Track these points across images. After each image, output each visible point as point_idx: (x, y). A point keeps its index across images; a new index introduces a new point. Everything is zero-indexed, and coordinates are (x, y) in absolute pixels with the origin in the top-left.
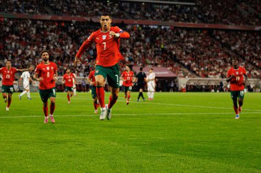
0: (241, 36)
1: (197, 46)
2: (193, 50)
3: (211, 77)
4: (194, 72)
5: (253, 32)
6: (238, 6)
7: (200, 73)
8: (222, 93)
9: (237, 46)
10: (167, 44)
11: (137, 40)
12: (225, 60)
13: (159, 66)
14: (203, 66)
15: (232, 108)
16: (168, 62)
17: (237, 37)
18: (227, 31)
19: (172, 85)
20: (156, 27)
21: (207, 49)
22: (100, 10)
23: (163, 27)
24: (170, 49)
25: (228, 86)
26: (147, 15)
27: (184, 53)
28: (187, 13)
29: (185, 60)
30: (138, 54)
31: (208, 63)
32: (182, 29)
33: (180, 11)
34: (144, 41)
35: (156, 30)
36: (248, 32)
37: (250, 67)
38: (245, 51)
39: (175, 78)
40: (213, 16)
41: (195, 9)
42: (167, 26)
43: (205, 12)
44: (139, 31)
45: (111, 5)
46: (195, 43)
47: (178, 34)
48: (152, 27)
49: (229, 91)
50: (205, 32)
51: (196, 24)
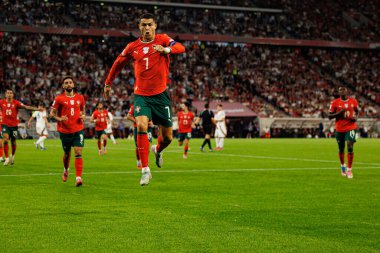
0: (349, 57)
1: (286, 71)
2: (279, 77)
3: (307, 117)
4: (282, 109)
5: (367, 51)
6: (345, 14)
7: (291, 110)
8: (322, 140)
9: (344, 72)
10: (243, 68)
11: (198, 63)
12: (326, 92)
13: (231, 101)
14: (295, 100)
16: (244, 95)
17: (344, 58)
18: (330, 50)
19: (250, 128)
20: (226, 44)
21: (300, 76)
23: (235, 45)
24: (246, 76)
25: (332, 130)
26: (213, 26)
27: (267, 82)
28: (271, 24)
29: (268, 92)
30: (200, 83)
31: (301, 96)
32: (264, 47)
33: (260, 22)
34: (208, 65)
35: (225, 48)
36: (359, 51)
37: (363, 101)
38: (355, 79)
39: (255, 117)
40: (308, 27)
41: (282, 18)
42: (242, 43)
43: (297, 23)
44: (201, 50)
45: (159, 13)
46: (282, 68)
47: (258, 55)
48: (219, 44)
50: (297, 52)
51: (284, 40)
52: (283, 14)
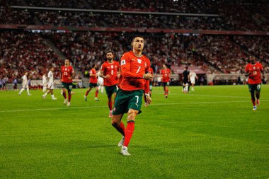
0: (255, 40)
1: (221, 49)
2: (218, 52)
3: (233, 73)
4: (219, 69)
5: (265, 37)
6: (253, 16)
7: (224, 70)
9: (253, 48)
10: (198, 48)
11: (174, 45)
12: (243, 59)
13: (192, 65)
14: (226, 64)
16: (199, 62)
17: (253, 41)
18: (245, 36)
19: (202, 80)
20: (188, 35)
21: (229, 52)
22: (144, 22)
23: (194, 35)
24: (200, 51)
25: (247, 80)
26: (181, 25)
27: (211, 55)
28: (213, 23)
29: (212, 60)
30: (175, 56)
31: (230, 62)
32: (209, 35)
33: (207, 21)
34: (179, 46)
35: (188, 37)
36: (261, 36)
37: (264, 64)
38: (259, 52)
39: (205, 74)
40: (233, 24)
41: (219, 19)
42: (196, 34)
43: (227, 22)
44: (176, 38)
45: (152, 18)
46: (219, 47)
47: (206, 40)
48: (185, 34)
49: (247, 83)
50: (227, 38)
51: (220, 31)
52: (219, 17)
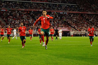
0: (93, 16)
1: (77, 20)
2: (75, 21)
3: (82, 31)
4: (76, 29)
5: (97, 15)
6: (92, 5)
7: (78, 29)
8: (86, 37)
9: (92, 20)
10: (66, 19)
11: (55, 18)
12: (87, 25)
13: (63, 27)
14: (79, 27)
15: (90, 42)
16: (67, 26)
17: (91, 16)
18: (88, 14)
19: (68, 34)
20: (62, 13)
21: (80, 21)
22: (42, 7)
23: (65, 13)
24: (67, 21)
25: (88, 34)
26: (59, 9)
27: (72, 23)
28: (74, 8)
29: (73, 25)
30: (56, 23)
31: (81, 26)
32: (72, 14)
33: (71, 7)
34: (58, 18)
35: (62, 14)
36: (95, 15)
37: (96, 27)
38: (94, 22)
39: (69, 31)
40: (83, 9)
41: (76, 6)
42: (66, 13)
43: (80, 8)
44: (56, 14)
45: (46, 5)
46: (76, 19)
47: (70, 16)
48: (61, 13)
50: (80, 15)
51: (77, 12)
52: (77, 5)
